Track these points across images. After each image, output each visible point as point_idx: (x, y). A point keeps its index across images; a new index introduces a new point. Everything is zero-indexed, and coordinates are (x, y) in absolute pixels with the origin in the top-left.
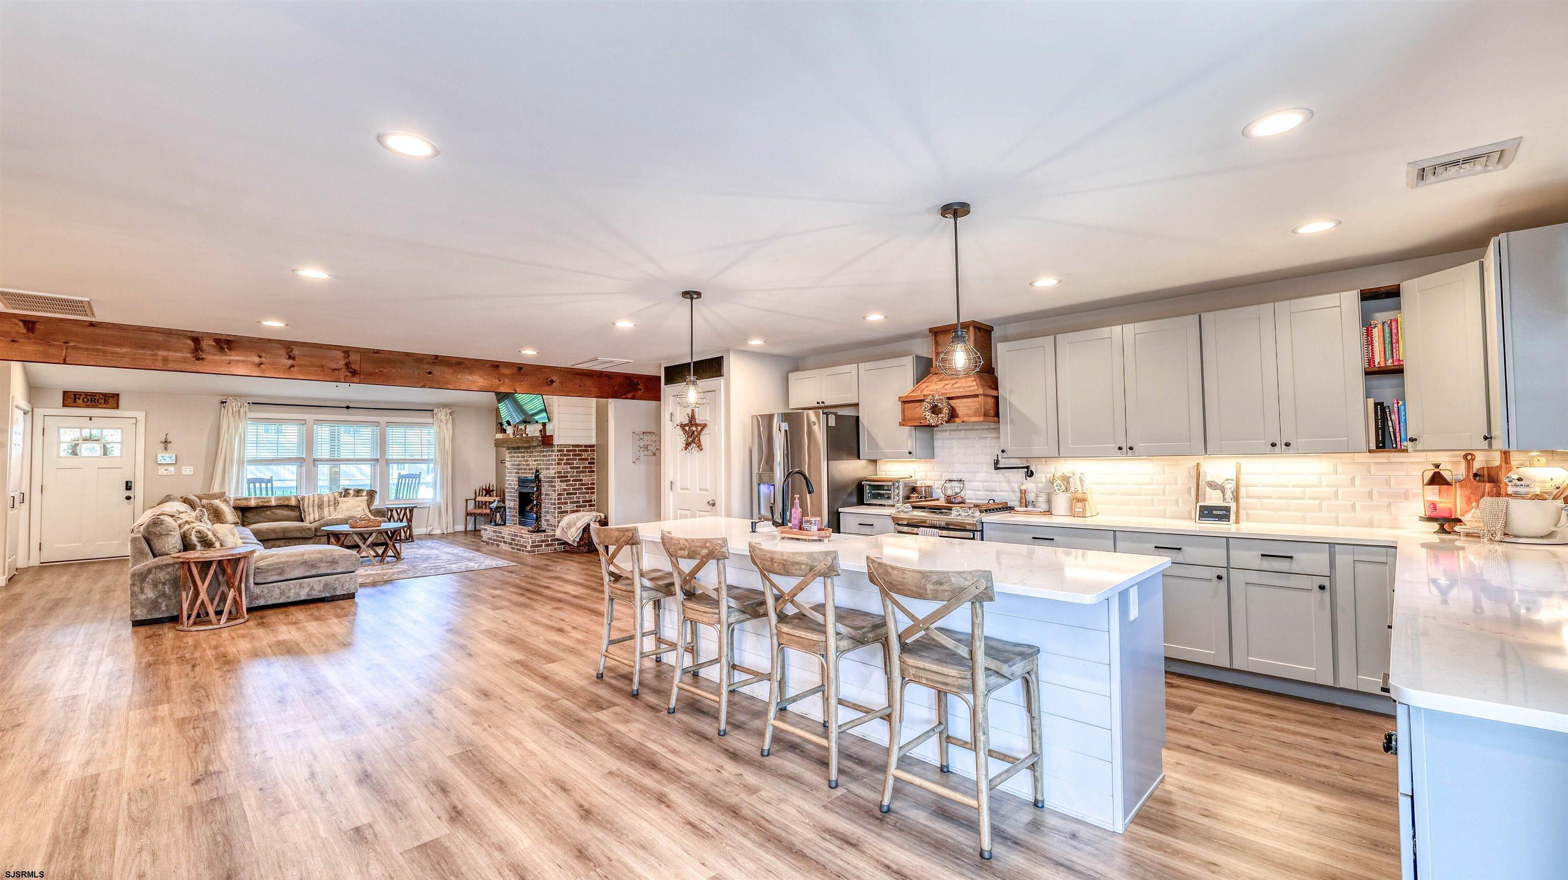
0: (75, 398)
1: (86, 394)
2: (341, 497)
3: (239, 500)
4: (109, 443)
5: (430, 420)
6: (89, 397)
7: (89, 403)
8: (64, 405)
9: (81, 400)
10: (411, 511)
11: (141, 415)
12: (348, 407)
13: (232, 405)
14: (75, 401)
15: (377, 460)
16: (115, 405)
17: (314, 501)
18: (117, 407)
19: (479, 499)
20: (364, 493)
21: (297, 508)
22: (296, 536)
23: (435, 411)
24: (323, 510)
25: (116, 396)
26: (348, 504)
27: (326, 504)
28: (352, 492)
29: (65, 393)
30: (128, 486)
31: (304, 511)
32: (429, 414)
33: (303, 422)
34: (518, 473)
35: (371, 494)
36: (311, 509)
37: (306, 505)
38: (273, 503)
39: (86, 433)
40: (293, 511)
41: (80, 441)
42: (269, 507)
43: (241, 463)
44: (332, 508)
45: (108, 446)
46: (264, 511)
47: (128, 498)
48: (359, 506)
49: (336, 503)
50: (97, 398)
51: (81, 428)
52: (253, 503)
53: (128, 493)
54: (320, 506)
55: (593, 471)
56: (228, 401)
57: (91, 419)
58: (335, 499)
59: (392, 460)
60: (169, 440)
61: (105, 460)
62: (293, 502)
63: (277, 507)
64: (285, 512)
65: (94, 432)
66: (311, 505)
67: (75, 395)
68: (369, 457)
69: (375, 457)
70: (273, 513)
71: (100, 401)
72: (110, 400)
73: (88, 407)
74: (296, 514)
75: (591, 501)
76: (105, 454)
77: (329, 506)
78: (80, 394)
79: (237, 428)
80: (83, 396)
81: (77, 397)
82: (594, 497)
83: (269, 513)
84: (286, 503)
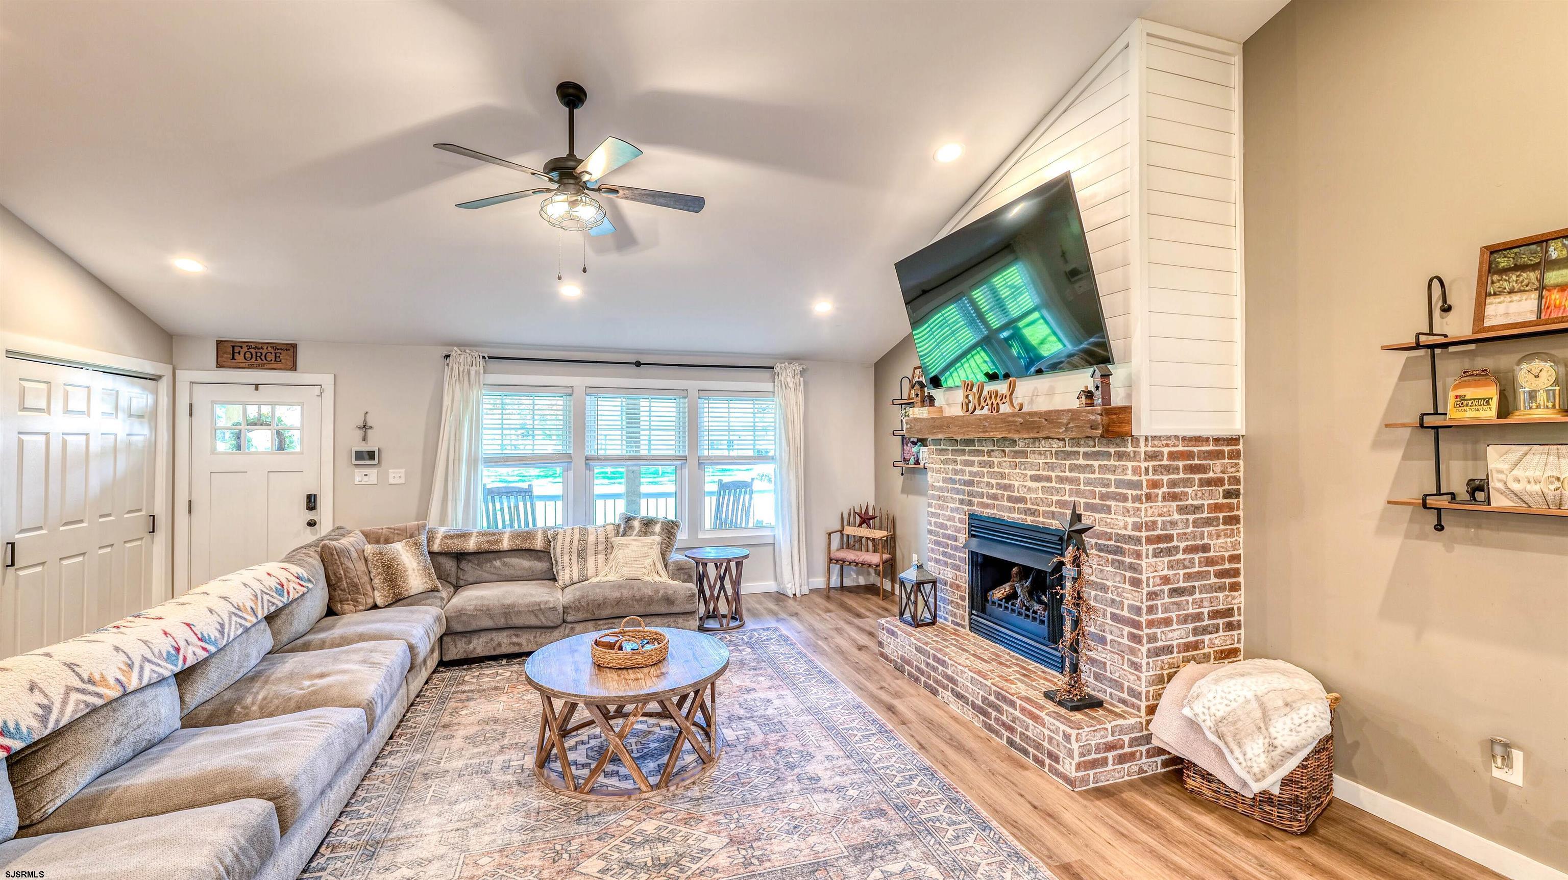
0: (234, 353)
1: (250, 345)
2: (617, 535)
3: (452, 537)
4: (289, 429)
5: (768, 386)
6: (253, 351)
7: (253, 360)
8: (219, 365)
9: (242, 355)
10: (739, 564)
11: (327, 380)
12: (638, 364)
13: (460, 359)
14: (233, 358)
15: (685, 458)
16: (290, 364)
17: (571, 542)
18: (294, 367)
19: (849, 530)
20: (657, 528)
21: (545, 554)
22: (527, 623)
23: (777, 369)
24: (586, 561)
25: (292, 348)
26: (628, 551)
27: (591, 550)
28: (636, 524)
29: (219, 343)
30: (311, 502)
31: (557, 562)
32: (766, 374)
33: (569, 391)
34: (970, 503)
35: (670, 529)
36: (566, 558)
37: (558, 550)
38: (505, 545)
39: (252, 411)
40: (539, 559)
41: (243, 427)
42: (499, 553)
43: (473, 462)
44: (601, 558)
45: (286, 434)
46: (490, 561)
47: (312, 524)
48: (646, 556)
49: (609, 548)
50: (264, 351)
51: (245, 404)
52: (471, 545)
53: (310, 516)
54: (582, 554)
55: (1235, 520)
56: (453, 354)
57: (257, 389)
58: (607, 538)
59: (709, 458)
60: (369, 424)
61: (280, 457)
62: (539, 544)
63: (515, 552)
64: (526, 563)
65: (266, 410)
66: (566, 550)
67: (233, 347)
68: (672, 453)
69: (681, 454)
70: (505, 564)
71: (270, 357)
72: (284, 356)
73: (251, 367)
74: (540, 566)
75: (1229, 612)
76: (281, 448)
77: (596, 553)
78: (241, 344)
79: (466, 402)
80: (245, 349)
81: (237, 350)
82: (1240, 599)
83: (497, 563)
84: (527, 545)
